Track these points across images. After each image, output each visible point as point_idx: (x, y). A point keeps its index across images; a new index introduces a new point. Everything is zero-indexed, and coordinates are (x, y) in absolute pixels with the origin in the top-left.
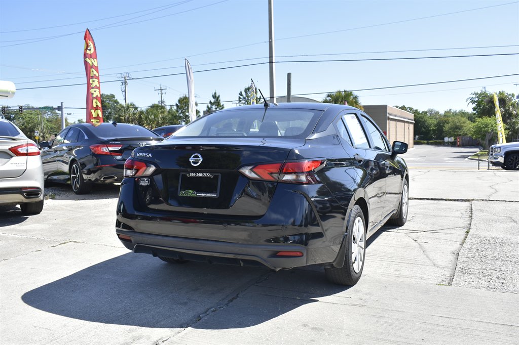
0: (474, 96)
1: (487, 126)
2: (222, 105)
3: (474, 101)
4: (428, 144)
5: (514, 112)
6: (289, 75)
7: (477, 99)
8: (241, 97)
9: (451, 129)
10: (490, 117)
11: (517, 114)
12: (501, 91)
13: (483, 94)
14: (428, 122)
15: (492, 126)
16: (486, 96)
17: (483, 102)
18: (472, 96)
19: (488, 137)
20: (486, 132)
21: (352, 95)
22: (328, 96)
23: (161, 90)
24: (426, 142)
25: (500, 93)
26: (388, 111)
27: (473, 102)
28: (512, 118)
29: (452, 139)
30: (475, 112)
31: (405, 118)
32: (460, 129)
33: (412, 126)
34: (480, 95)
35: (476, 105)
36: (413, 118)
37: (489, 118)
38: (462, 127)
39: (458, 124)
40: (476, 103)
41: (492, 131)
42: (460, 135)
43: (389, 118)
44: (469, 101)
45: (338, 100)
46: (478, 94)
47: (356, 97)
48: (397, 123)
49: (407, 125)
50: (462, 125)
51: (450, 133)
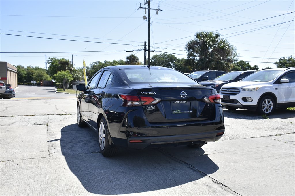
0: (49, 60)
1: (63, 76)
3: (50, 62)
4: (24, 85)
5: (72, 69)
7: (51, 61)
9: (36, 77)
11: (74, 70)
12: (63, 58)
13: (54, 59)
14: (21, 72)
15: (66, 76)
16: (55, 60)
17: (54, 63)
18: (48, 59)
19: (64, 81)
20: (64, 78)
24: (23, 83)
25: (62, 59)
26: (8, 65)
27: (49, 63)
28: (72, 72)
30: (50, 68)
31: (13, 70)
32: (42, 77)
33: (16, 74)
34: (53, 59)
36: (16, 70)
37: (64, 72)
38: (43, 75)
39: (41, 74)
40: (50, 64)
41: (66, 78)
42: (42, 80)
43: (8, 69)
44: (47, 62)
46: (51, 58)
48: (11, 72)
49: (14, 73)
50: (43, 74)
51: (36, 79)
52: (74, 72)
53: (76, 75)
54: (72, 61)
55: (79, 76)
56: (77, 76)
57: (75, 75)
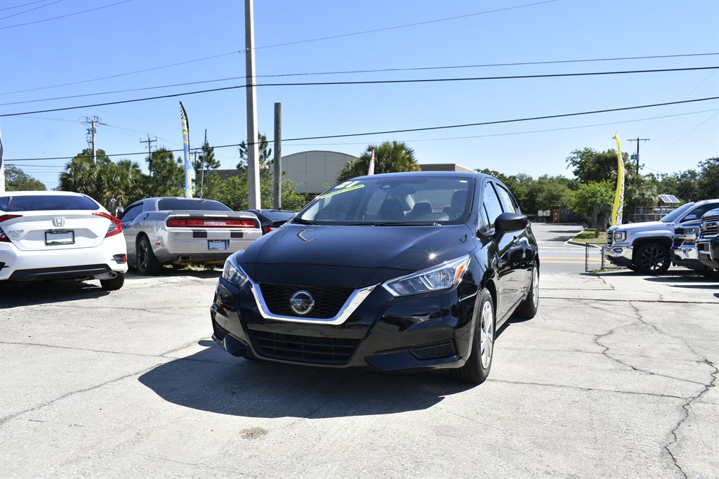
0: (575, 155)
1: (594, 195)
2: (216, 161)
3: (576, 162)
5: (629, 176)
6: (277, 106)
7: (579, 159)
8: (244, 150)
9: (545, 199)
10: (599, 182)
11: (633, 179)
12: (611, 149)
13: (588, 153)
14: (517, 190)
15: (602, 195)
16: (591, 155)
17: (587, 164)
18: (573, 155)
19: (596, 211)
20: (594, 203)
21: (405, 149)
22: (370, 149)
23: (149, 141)
25: (609, 151)
27: (574, 163)
29: (548, 213)
30: (577, 177)
32: (557, 200)
34: (583, 154)
35: (578, 167)
37: (597, 184)
38: (560, 196)
39: (554, 193)
40: (578, 165)
41: (602, 202)
42: (557, 208)
44: (570, 162)
45: (383, 154)
46: (579, 152)
47: (409, 152)
50: (560, 194)
51: (545, 205)
52: (632, 184)
53: (640, 194)
54: (636, 157)
55: (648, 194)
56: (643, 195)
57: (635, 192)
